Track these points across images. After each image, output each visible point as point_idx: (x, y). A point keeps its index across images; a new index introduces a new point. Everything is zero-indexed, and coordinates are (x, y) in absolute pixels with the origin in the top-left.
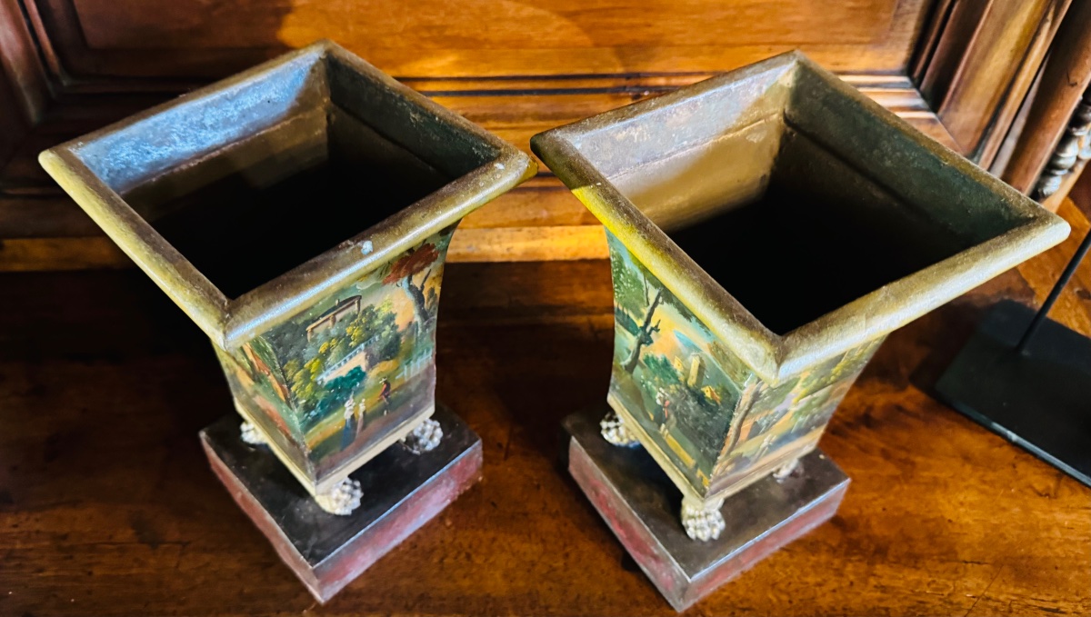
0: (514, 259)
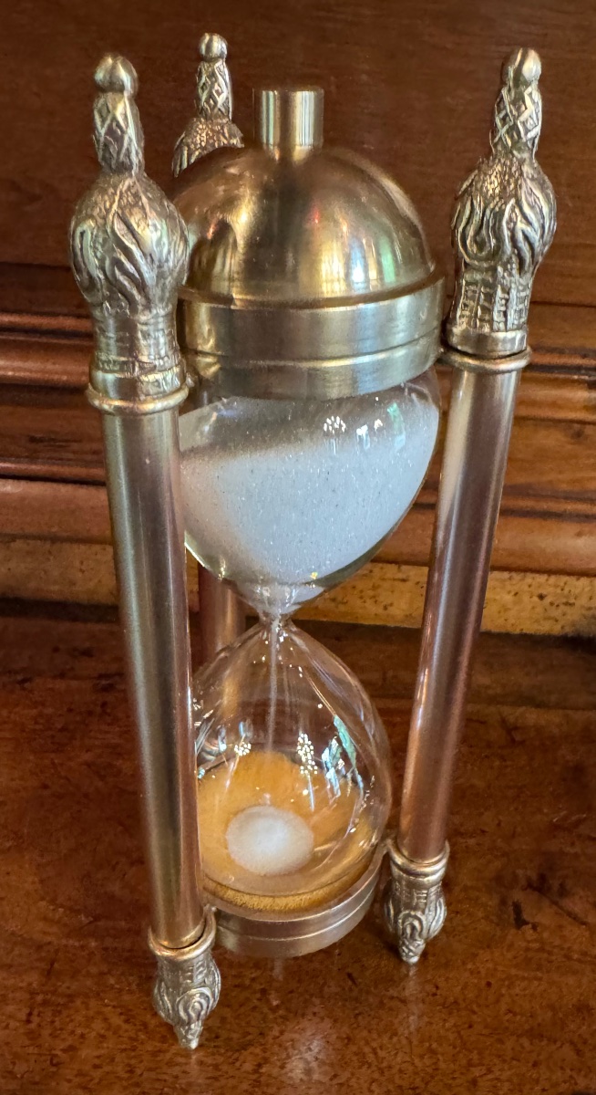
0: (392, 624)
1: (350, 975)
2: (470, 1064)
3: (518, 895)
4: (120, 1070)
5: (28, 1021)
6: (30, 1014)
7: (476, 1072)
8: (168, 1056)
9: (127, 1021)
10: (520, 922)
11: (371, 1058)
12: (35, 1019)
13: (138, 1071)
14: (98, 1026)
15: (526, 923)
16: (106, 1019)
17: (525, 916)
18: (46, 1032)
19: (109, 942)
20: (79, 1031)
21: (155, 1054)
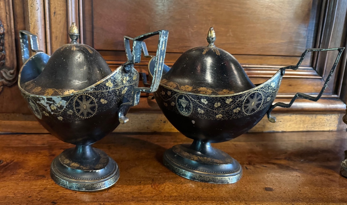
2: (244, 186)
3: (245, 165)
4: (174, 191)
5: (152, 187)
6: (152, 186)
7: (246, 187)
8: (183, 189)
9: (173, 185)
10: (247, 169)
11: (224, 186)
12: (154, 187)
13: (178, 191)
14: (167, 187)
15: (248, 169)
16: (168, 185)
17: (248, 168)
18: (157, 188)
19: (163, 176)
20: (163, 187)
21: (180, 189)
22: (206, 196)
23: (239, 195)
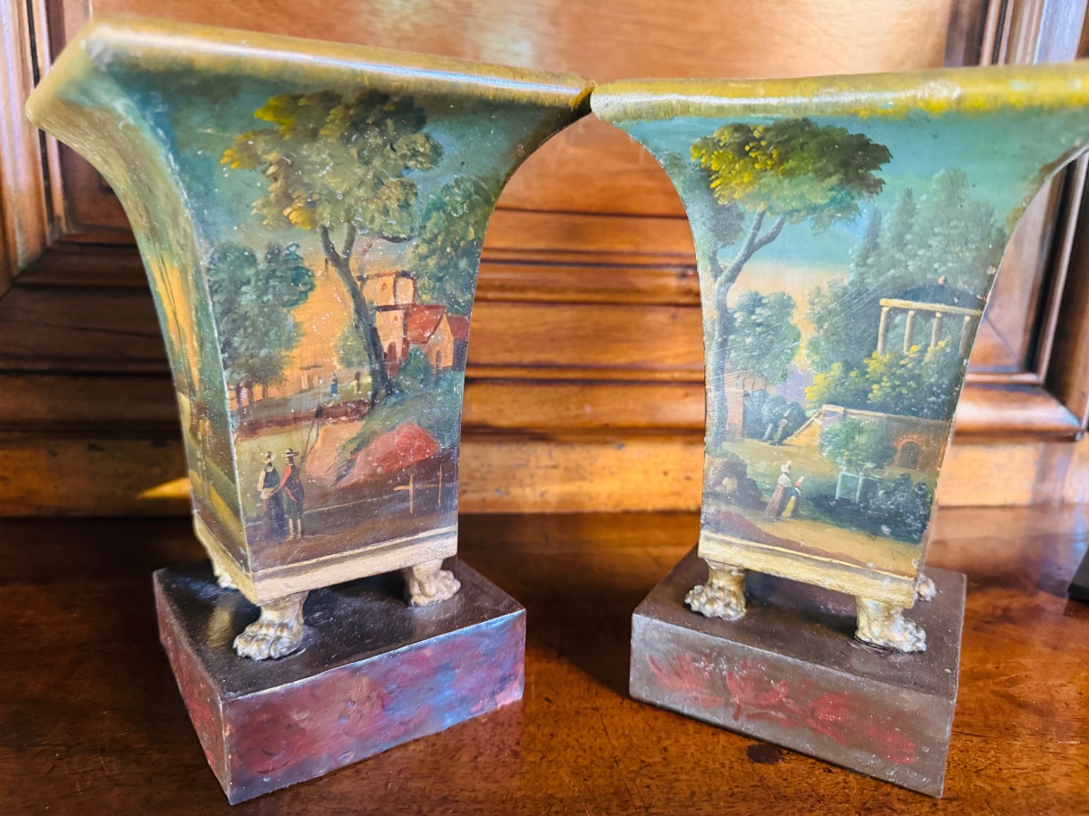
1: (547, 699)
22: (481, 796)
23: (629, 785)
